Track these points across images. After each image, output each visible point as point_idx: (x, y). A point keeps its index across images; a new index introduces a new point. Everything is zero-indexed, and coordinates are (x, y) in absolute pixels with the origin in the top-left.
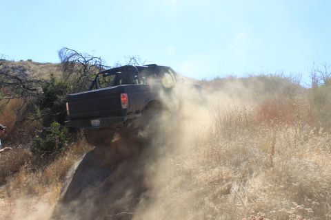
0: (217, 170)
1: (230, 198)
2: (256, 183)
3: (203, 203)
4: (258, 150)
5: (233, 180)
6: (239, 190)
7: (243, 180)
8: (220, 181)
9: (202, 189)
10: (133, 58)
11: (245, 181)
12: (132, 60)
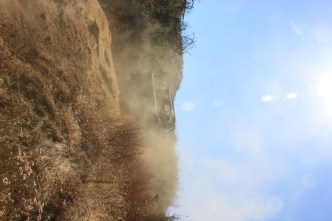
0: (78, 127)
1: (48, 142)
2: (65, 167)
3: (42, 115)
4: (100, 167)
5: (67, 144)
6: (57, 150)
7: (67, 155)
8: (66, 131)
9: (57, 113)
10: (193, 42)
11: (67, 157)
12: (190, 41)
